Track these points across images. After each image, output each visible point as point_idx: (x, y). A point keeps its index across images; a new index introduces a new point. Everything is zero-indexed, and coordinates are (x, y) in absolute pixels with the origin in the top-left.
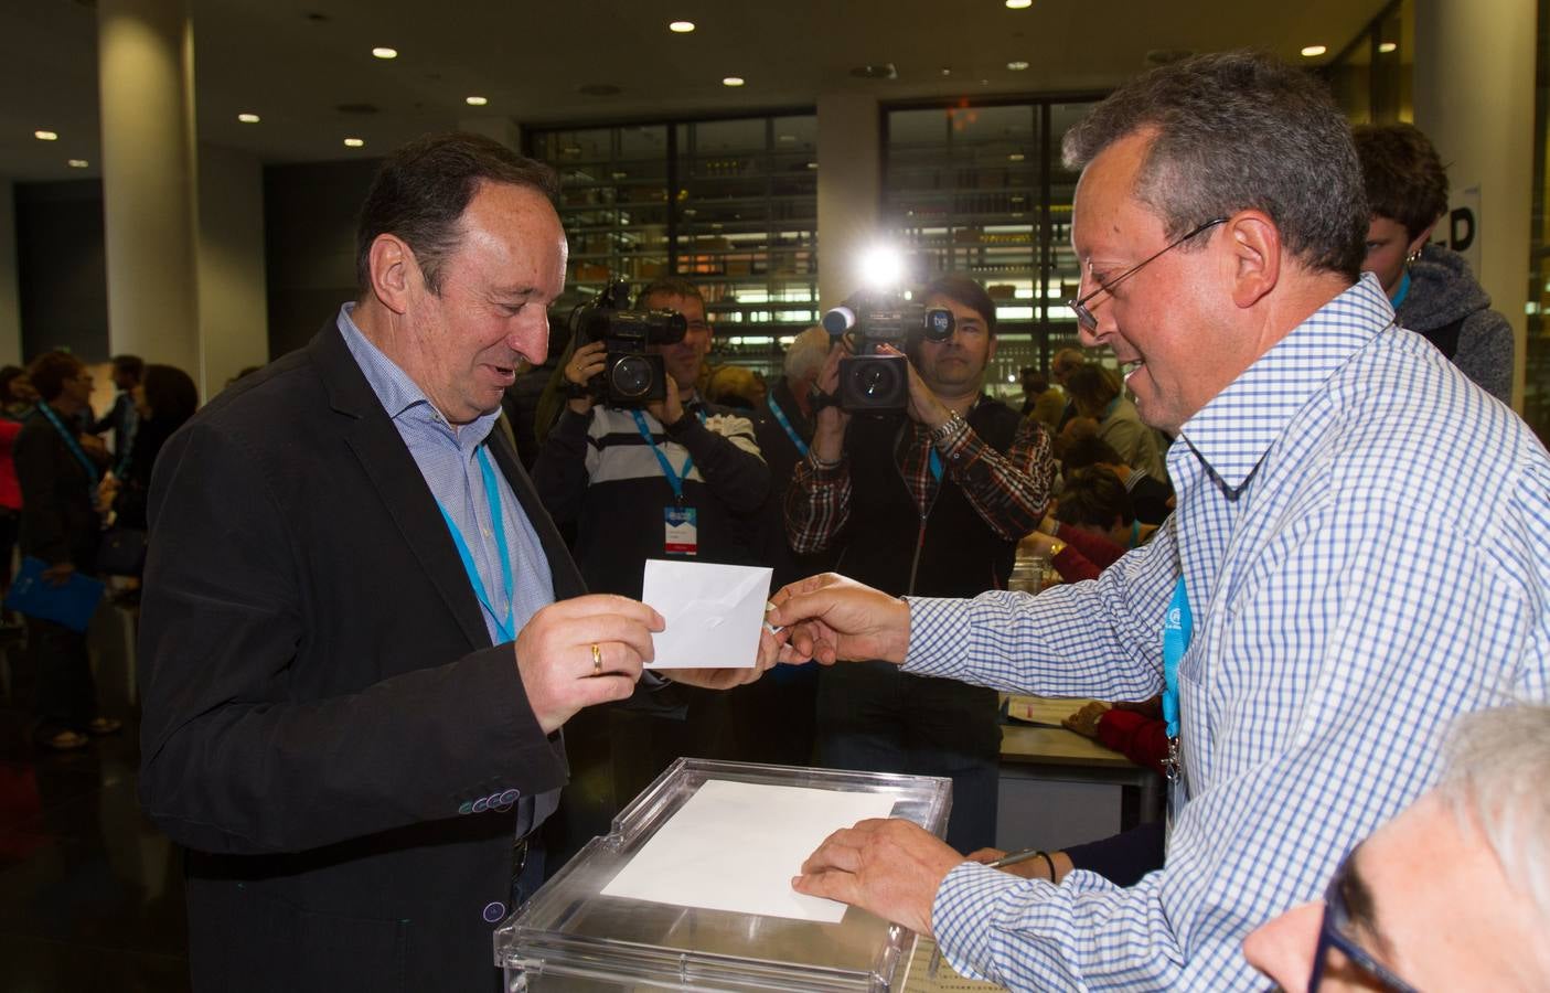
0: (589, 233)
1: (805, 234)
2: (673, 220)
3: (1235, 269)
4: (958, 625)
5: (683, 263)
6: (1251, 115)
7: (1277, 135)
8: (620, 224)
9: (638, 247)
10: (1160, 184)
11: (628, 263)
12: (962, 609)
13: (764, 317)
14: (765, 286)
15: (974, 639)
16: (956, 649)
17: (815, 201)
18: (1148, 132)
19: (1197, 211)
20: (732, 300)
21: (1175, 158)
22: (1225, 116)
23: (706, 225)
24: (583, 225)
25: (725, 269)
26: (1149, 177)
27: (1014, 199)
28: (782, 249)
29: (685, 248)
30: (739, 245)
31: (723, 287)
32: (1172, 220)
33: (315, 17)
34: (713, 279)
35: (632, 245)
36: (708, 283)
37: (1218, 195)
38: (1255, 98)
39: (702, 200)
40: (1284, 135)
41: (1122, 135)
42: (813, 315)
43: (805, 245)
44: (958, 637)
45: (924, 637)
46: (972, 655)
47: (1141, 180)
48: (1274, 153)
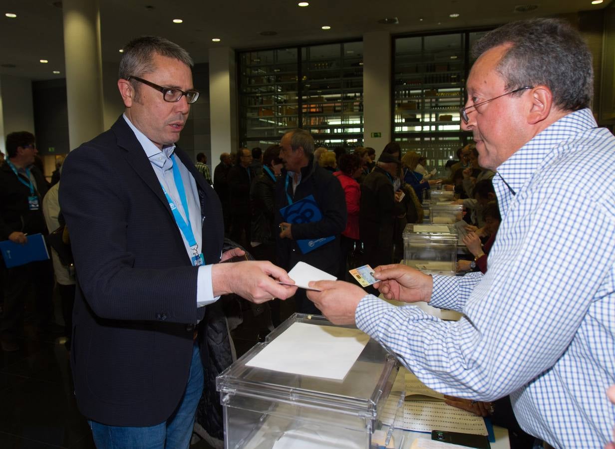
0: (264, 96)
1: (358, 94)
2: (300, 89)
3: (530, 108)
4: (454, 286)
5: (305, 108)
6: (552, 45)
7: (561, 56)
8: (278, 91)
9: (285, 101)
10: (507, 67)
11: (281, 108)
12: (456, 280)
13: (340, 131)
14: (340, 117)
15: (460, 292)
16: (453, 297)
17: (362, 79)
18: (507, 45)
19: (520, 80)
20: (326, 123)
21: (516, 57)
22: (541, 43)
23: (315, 91)
24: (261, 92)
25: (323, 110)
26: (504, 63)
27: (452, 77)
28: (348, 101)
29: (305, 101)
30: (329, 100)
31: (322, 118)
32: (509, 82)
33: (149, 7)
34: (319, 114)
35: (282, 101)
36: (315, 116)
37: (530, 75)
38: (555, 38)
39: (313, 80)
40: (563, 56)
41: (497, 45)
42: (361, 130)
43: (357, 99)
44: (453, 292)
45: (438, 291)
46: (459, 299)
47: (501, 63)
48: (557, 62)
